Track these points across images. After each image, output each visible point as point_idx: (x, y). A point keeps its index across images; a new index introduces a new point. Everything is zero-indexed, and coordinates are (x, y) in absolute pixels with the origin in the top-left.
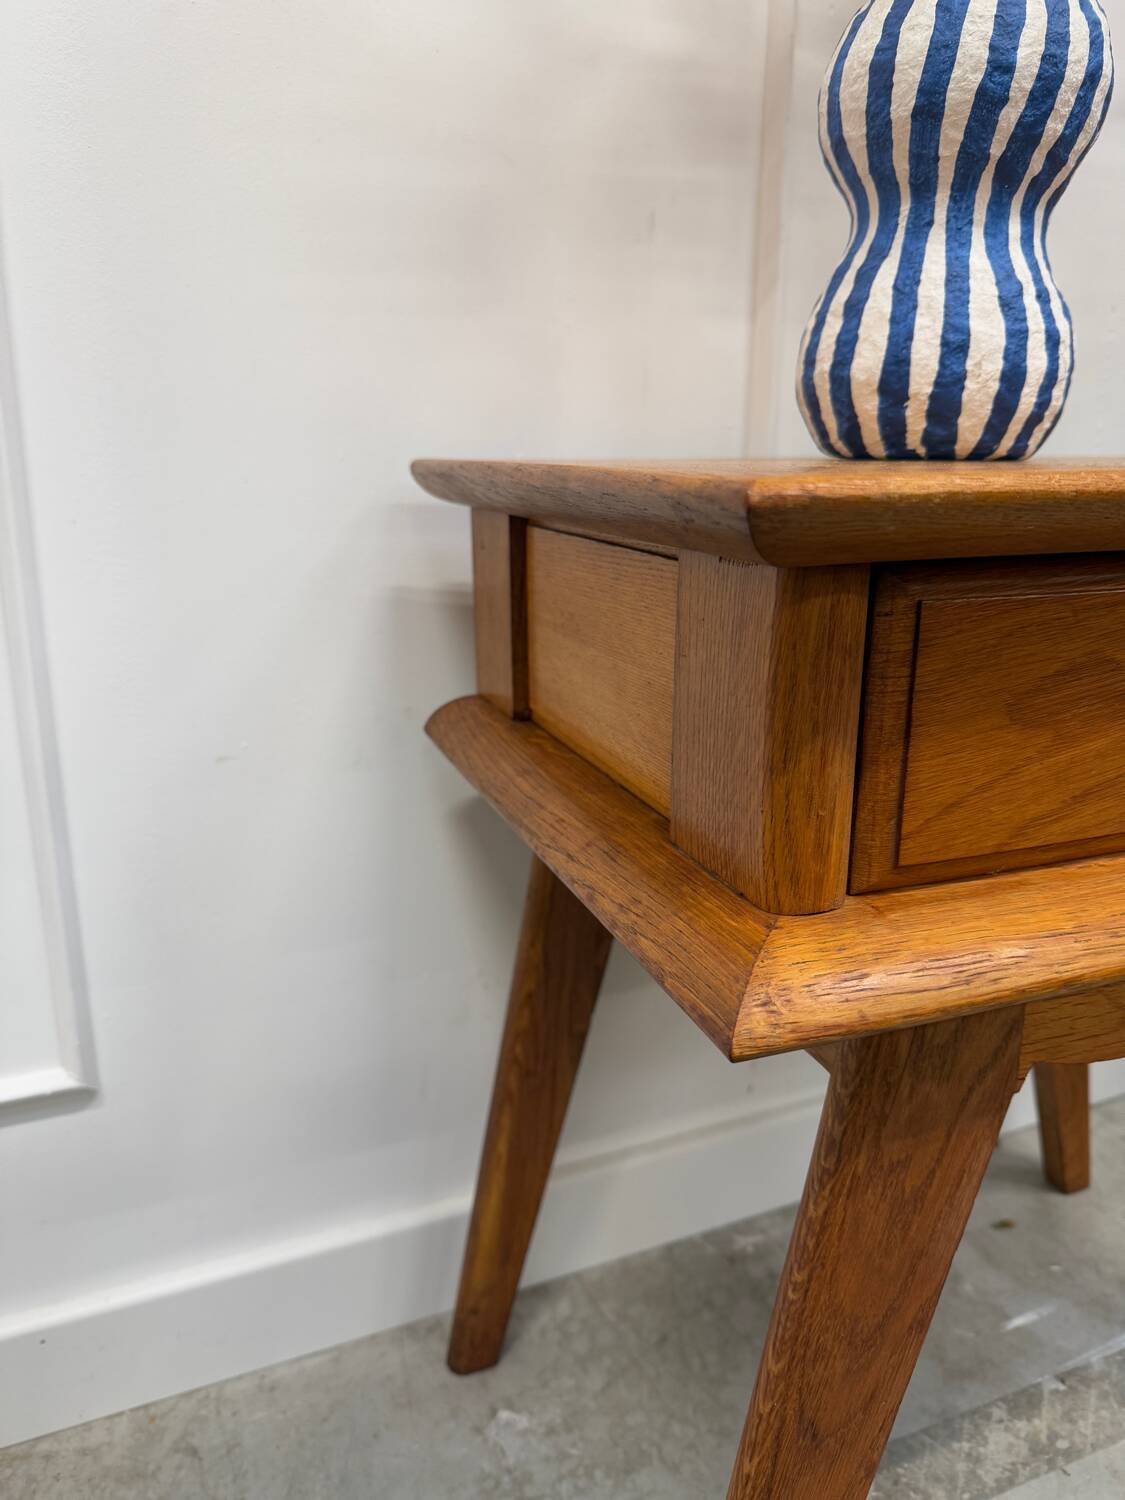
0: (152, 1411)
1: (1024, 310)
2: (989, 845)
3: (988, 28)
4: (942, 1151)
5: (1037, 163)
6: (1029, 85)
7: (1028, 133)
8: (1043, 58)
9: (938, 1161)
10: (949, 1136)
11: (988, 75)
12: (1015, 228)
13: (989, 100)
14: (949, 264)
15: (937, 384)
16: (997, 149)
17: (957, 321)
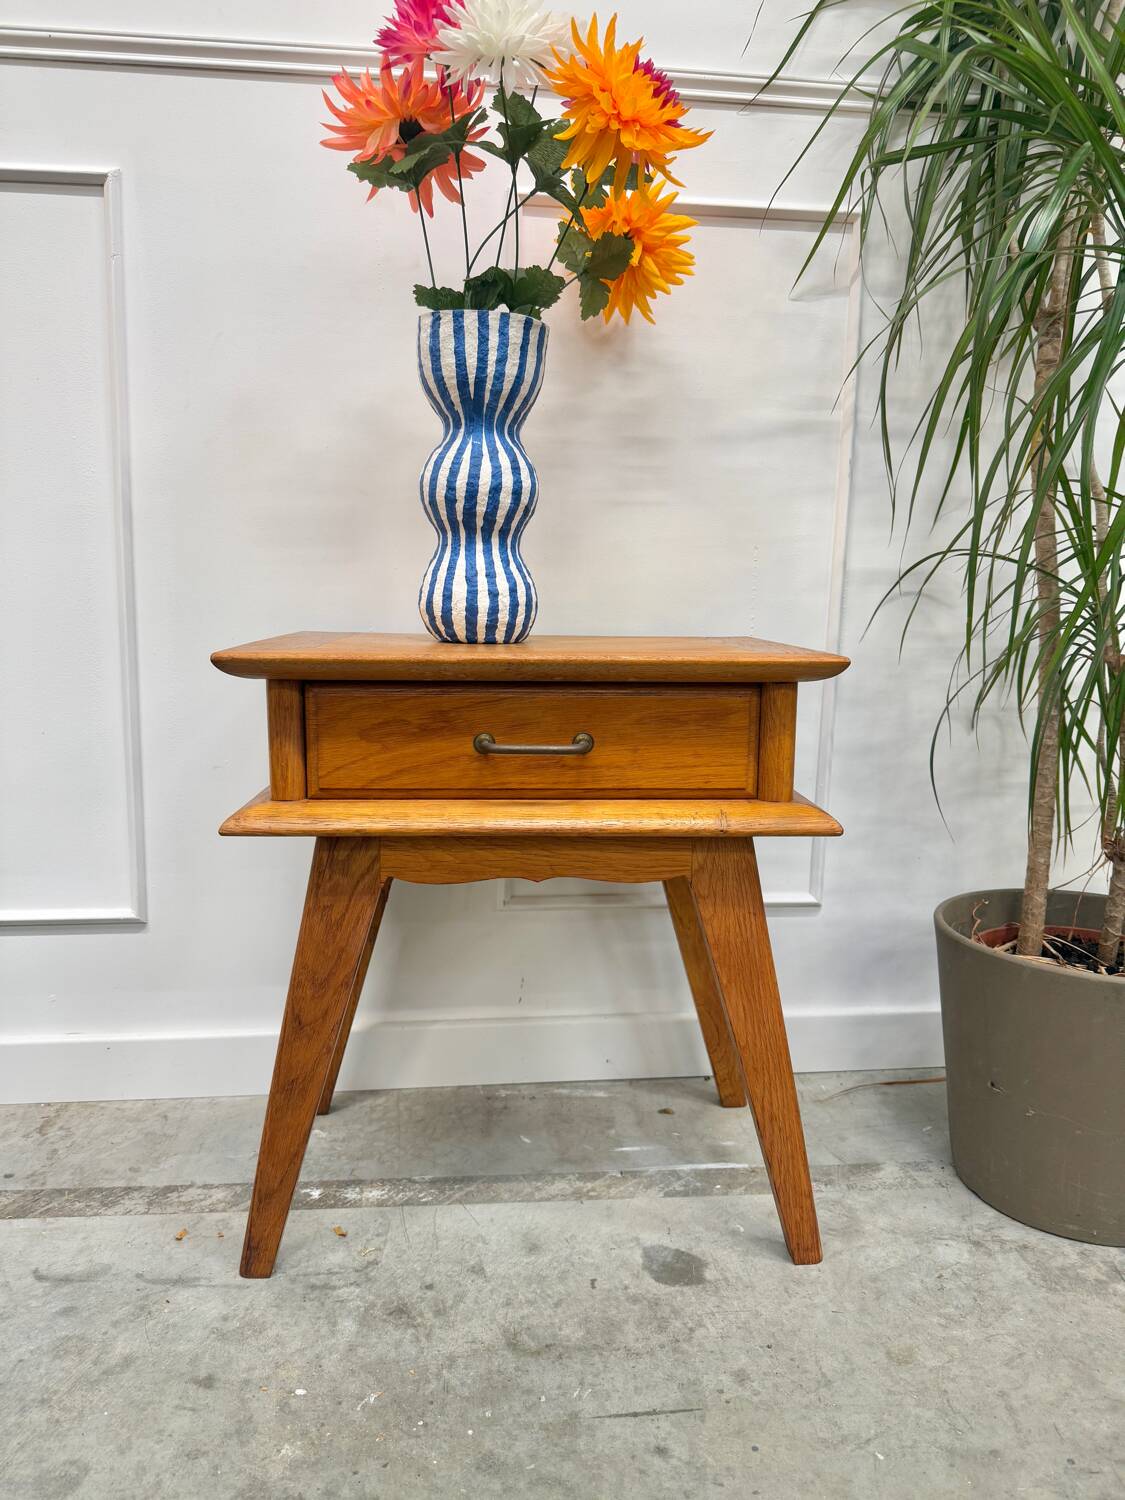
0: (157, 1102)
1: (477, 582)
2: (358, 785)
3: (447, 473)
4: (348, 906)
5: (480, 522)
6: (464, 494)
7: (470, 512)
8: (467, 484)
9: (347, 910)
10: (350, 900)
11: (447, 491)
12: (479, 546)
13: (451, 501)
14: (450, 563)
15: (442, 612)
16: (460, 518)
17: (448, 586)
